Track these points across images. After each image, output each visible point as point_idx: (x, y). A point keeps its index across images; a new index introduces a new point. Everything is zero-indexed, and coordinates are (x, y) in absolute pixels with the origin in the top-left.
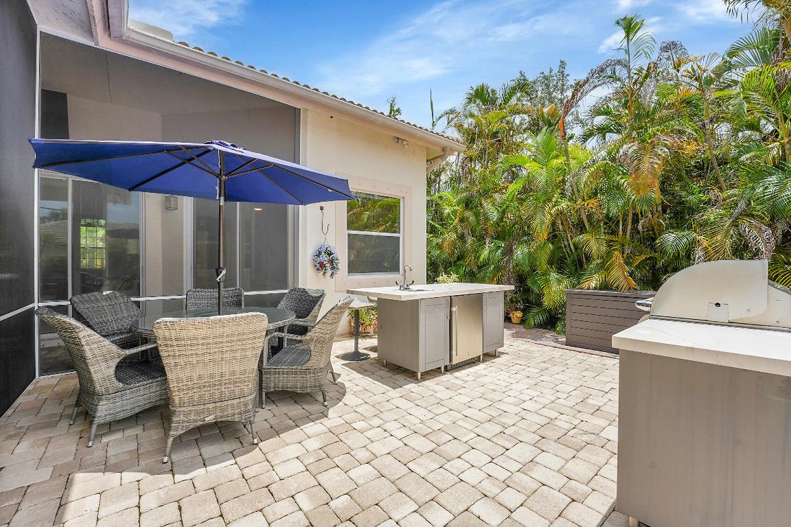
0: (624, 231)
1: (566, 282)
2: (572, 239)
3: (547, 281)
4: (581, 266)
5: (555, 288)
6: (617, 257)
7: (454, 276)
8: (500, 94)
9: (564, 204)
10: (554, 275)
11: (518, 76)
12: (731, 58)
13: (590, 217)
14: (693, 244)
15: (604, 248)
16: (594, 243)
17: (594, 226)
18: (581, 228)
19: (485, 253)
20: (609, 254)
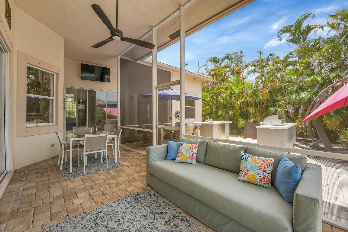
0: (260, 106)
1: (244, 121)
2: (245, 109)
3: (239, 121)
4: (248, 116)
5: (241, 123)
6: (258, 114)
7: (212, 120)
8: (220, 59)
9: (244, 100)
10: (240, 119)
11: (227, 53)
12: (290, 55)
13: (250, 103)
14: (277, 110)
15: (254, 111)
16: (252, 110)
17: (251, 105)
18: (248, 106)
19: (220, 112)
20: (256, 113)
